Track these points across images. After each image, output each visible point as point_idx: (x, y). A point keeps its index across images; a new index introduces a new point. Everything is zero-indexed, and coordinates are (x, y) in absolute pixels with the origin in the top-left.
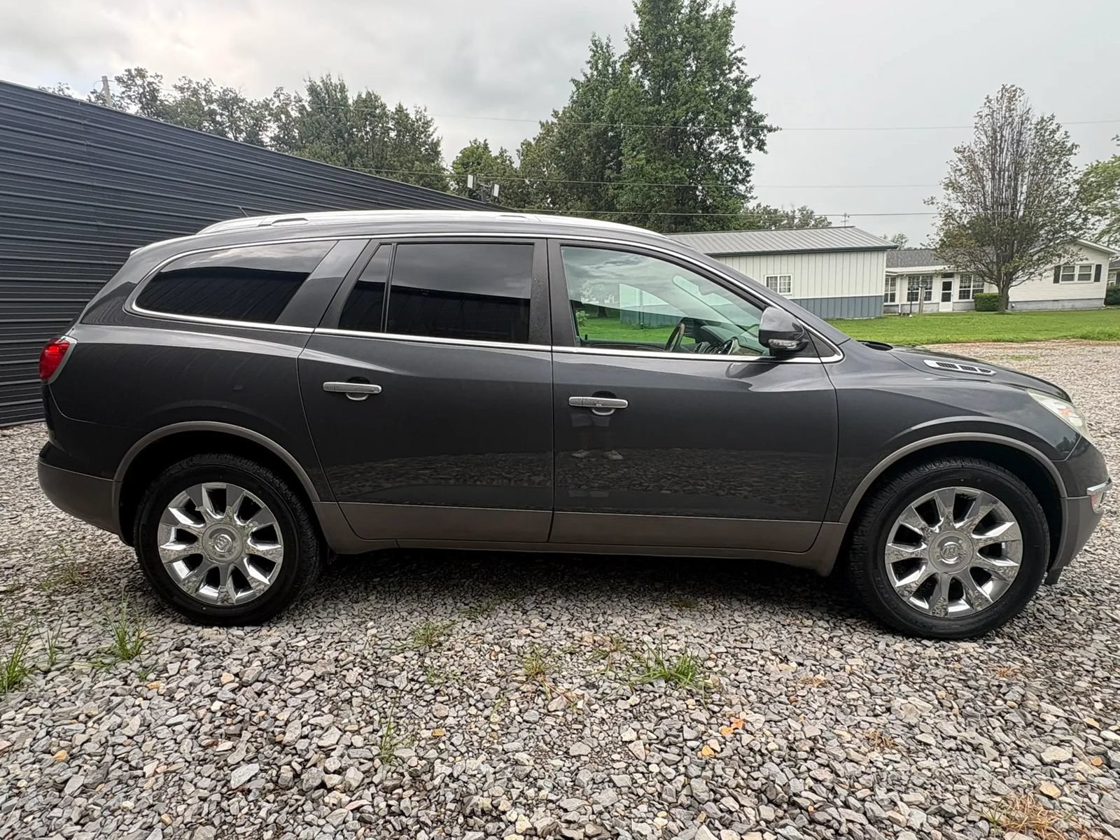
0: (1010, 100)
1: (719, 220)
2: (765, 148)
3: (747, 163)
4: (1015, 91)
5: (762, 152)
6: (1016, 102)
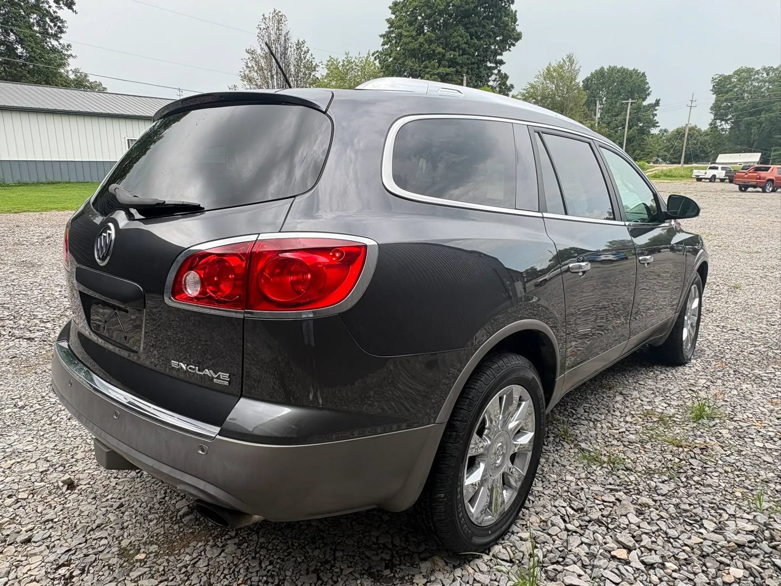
0: (279, 22)
1: (39, 72)
2: (74, 7)
3: (58, 18)
4: (281, 16)
5: (70, 11)
6: (283, 25)
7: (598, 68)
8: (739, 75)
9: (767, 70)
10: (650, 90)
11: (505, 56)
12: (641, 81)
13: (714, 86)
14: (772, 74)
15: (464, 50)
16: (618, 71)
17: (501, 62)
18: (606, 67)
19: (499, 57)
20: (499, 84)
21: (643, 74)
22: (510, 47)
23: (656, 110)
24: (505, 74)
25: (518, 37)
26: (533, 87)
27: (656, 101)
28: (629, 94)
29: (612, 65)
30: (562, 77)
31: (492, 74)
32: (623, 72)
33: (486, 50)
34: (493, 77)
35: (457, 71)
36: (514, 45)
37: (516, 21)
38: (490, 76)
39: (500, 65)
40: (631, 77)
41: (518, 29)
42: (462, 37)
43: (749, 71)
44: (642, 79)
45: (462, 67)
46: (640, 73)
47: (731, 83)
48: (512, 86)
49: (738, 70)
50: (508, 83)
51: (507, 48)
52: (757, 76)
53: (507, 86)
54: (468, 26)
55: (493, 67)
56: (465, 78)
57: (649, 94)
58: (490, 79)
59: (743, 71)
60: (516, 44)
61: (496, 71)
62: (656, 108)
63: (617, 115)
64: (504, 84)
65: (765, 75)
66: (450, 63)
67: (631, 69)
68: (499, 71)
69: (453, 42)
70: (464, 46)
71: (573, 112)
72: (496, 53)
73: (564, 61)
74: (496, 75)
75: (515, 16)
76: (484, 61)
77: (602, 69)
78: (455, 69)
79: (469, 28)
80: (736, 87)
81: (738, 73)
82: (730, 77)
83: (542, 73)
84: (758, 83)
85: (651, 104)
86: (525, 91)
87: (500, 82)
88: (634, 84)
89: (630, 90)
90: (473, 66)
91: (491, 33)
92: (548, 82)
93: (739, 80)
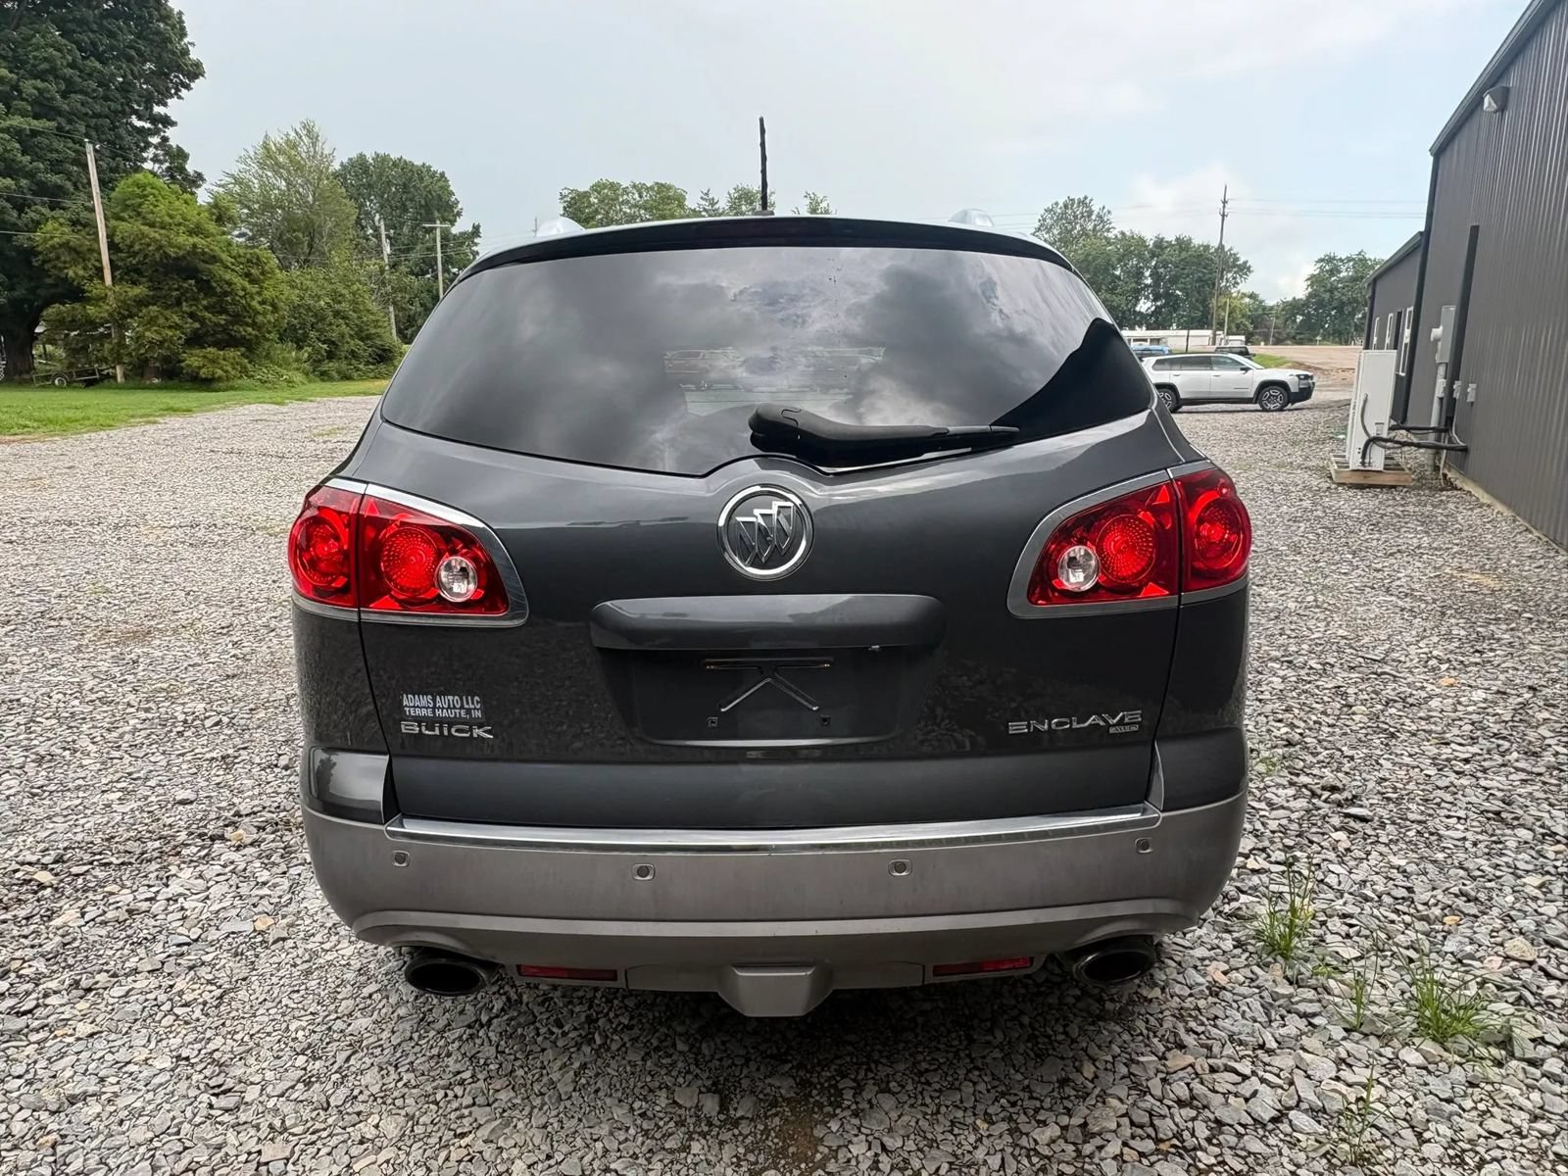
7: (354, 155)
8: (599, 193)
9: (639, 188)
10: (460, 206)
11: (172, 108)
12: (441, 187)
13: (565, 208)
14: (646, 196)
15: (69, 82)
16: (395, 164)
17: (167, 122)
18: (370, 157)
19: (158, 109)
20: (169, 168)
21: (442, 175)
22: (178, 90)
23: (476, 244)
24: (179, 149)
25: (195, 72)
26: (238, 181)
27: (474, 227)
28: (423, 211)
29: (381, 152)
30: (299, 168)
31: (148, 145)
32: (402, 165)
33: (125, 88)
34: (150, 153)
35: (59, 128)
36: (188, 87)
37: (185, 35)
38: (144, 149)
39: (165, 127)
40: (421, 179)
41: (194, 55)
42: (59, 50)
43: (613, 187)
44: (441, 183)
45: (70, 122)
46: (435, 172)
47: (590, 205)
48: (200, 176)
49: (595, 185)
50: (191, 167)
51: (173, 91)
52: (625, 197)
53: (188, 175)
54: (70, 26)
55: (149, 129)
56: (89, 148)
57: (459, 214)
58: (145, 155)
59: (605, 186)
60: (192, 85)
61: (155, 140)
62: (476, 240)
63: (408, 250)
64: (182, 170)
65: (636, 196)
66: (37, 109)
67: (418, 162)
68: (165, 139)
69: (35, 58)
70: (69, 71)
71: (336, 240)
72: (149, 101)
73: (297, 133)
74: (156, 147)
75: (181, 22)
76: (123, 112)
77: (362, 157)
78: (53, 124)
79: (74, 31)
80: (599, 213)
81: (598, 188)
82: (586, 195)
83: (252, 154)
84: (630, 208)
85: (465, 233)
86: (221, 190)
87: (167, 164)
88: (430, 192)
89: (423, 202)
90: (100, 121)
91: (133, 53)
92: (269, 174)
93: (601, 201)
